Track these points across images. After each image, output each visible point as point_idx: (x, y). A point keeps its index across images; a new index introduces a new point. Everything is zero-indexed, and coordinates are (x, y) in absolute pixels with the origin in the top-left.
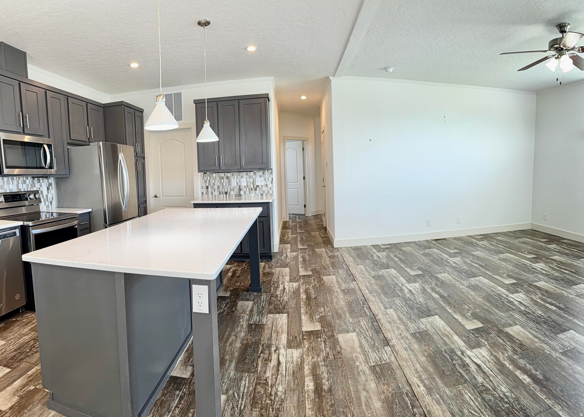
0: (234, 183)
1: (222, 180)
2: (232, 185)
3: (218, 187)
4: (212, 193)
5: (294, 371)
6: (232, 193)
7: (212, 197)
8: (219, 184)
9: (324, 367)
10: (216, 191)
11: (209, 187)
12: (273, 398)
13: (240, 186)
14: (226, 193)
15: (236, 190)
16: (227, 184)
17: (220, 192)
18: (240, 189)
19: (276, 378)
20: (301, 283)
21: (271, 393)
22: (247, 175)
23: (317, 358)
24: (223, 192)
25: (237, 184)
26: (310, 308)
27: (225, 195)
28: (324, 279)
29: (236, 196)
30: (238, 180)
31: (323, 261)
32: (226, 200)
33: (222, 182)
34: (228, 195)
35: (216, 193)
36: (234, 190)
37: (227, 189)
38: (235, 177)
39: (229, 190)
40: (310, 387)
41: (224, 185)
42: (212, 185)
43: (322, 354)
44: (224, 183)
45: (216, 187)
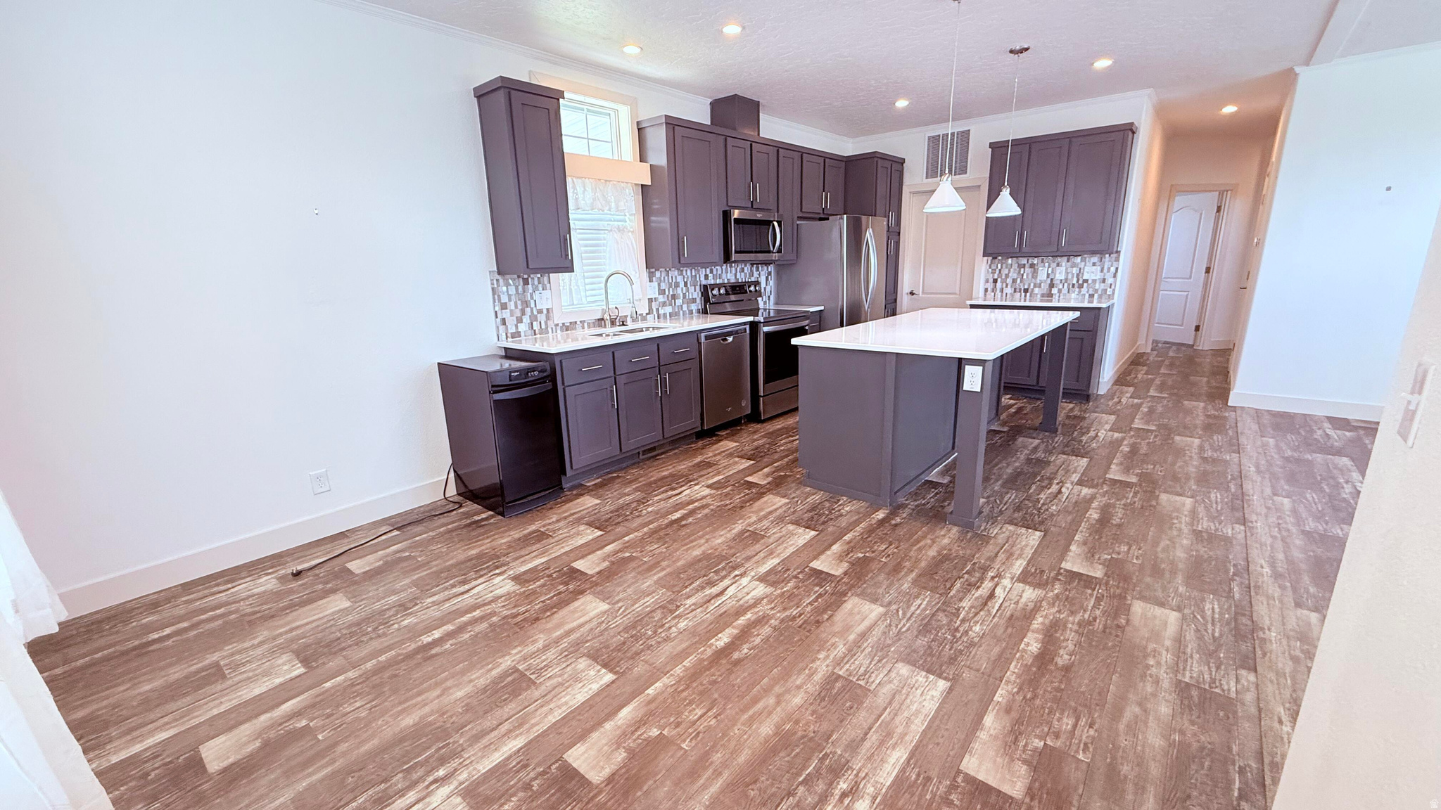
0: (1042, 274)
1: (1022, 269)
2: (1039, 278)
3: (1014, 281)
4: (1002, 290)
5: (1012, 616)
6: (1036, 290)
7: (1002, 296)
8: (1015, 276)
9: (1073, 634)
10: (1009, 286)
11: (999, 280)
12: (958, 635)
13: (1052, 279)
14: (1026, 291)
15: (1045, 287)
16: (1030, 276)
17: (1015, 289)
18: (1052, 286)
19: (976, 614)
20: (1101, 491)
21: (958, 627)
22: (1068, 261)
23: (1068, 616)
24: (1020, 289)
25: (1048, 276)
26: (1097, 537)
27: (1023, 294)
28: (1160, 497)
29: (1043, 295)
30: (1050, 269)
31: (1180, 463)
32: (1025, 301)
33: (1022, 272)
34: (1028, 294)
35: (1009, 290)
36: (1040, 287)
37: (1029, 285)
38: (1047, 264)
39: (1032, 287)
40: (1030, 648)
41: (1025, 277)
42: (1003, 277)
43: (1081, 614)
44: (1025, 275)
45: (1009, 281)
